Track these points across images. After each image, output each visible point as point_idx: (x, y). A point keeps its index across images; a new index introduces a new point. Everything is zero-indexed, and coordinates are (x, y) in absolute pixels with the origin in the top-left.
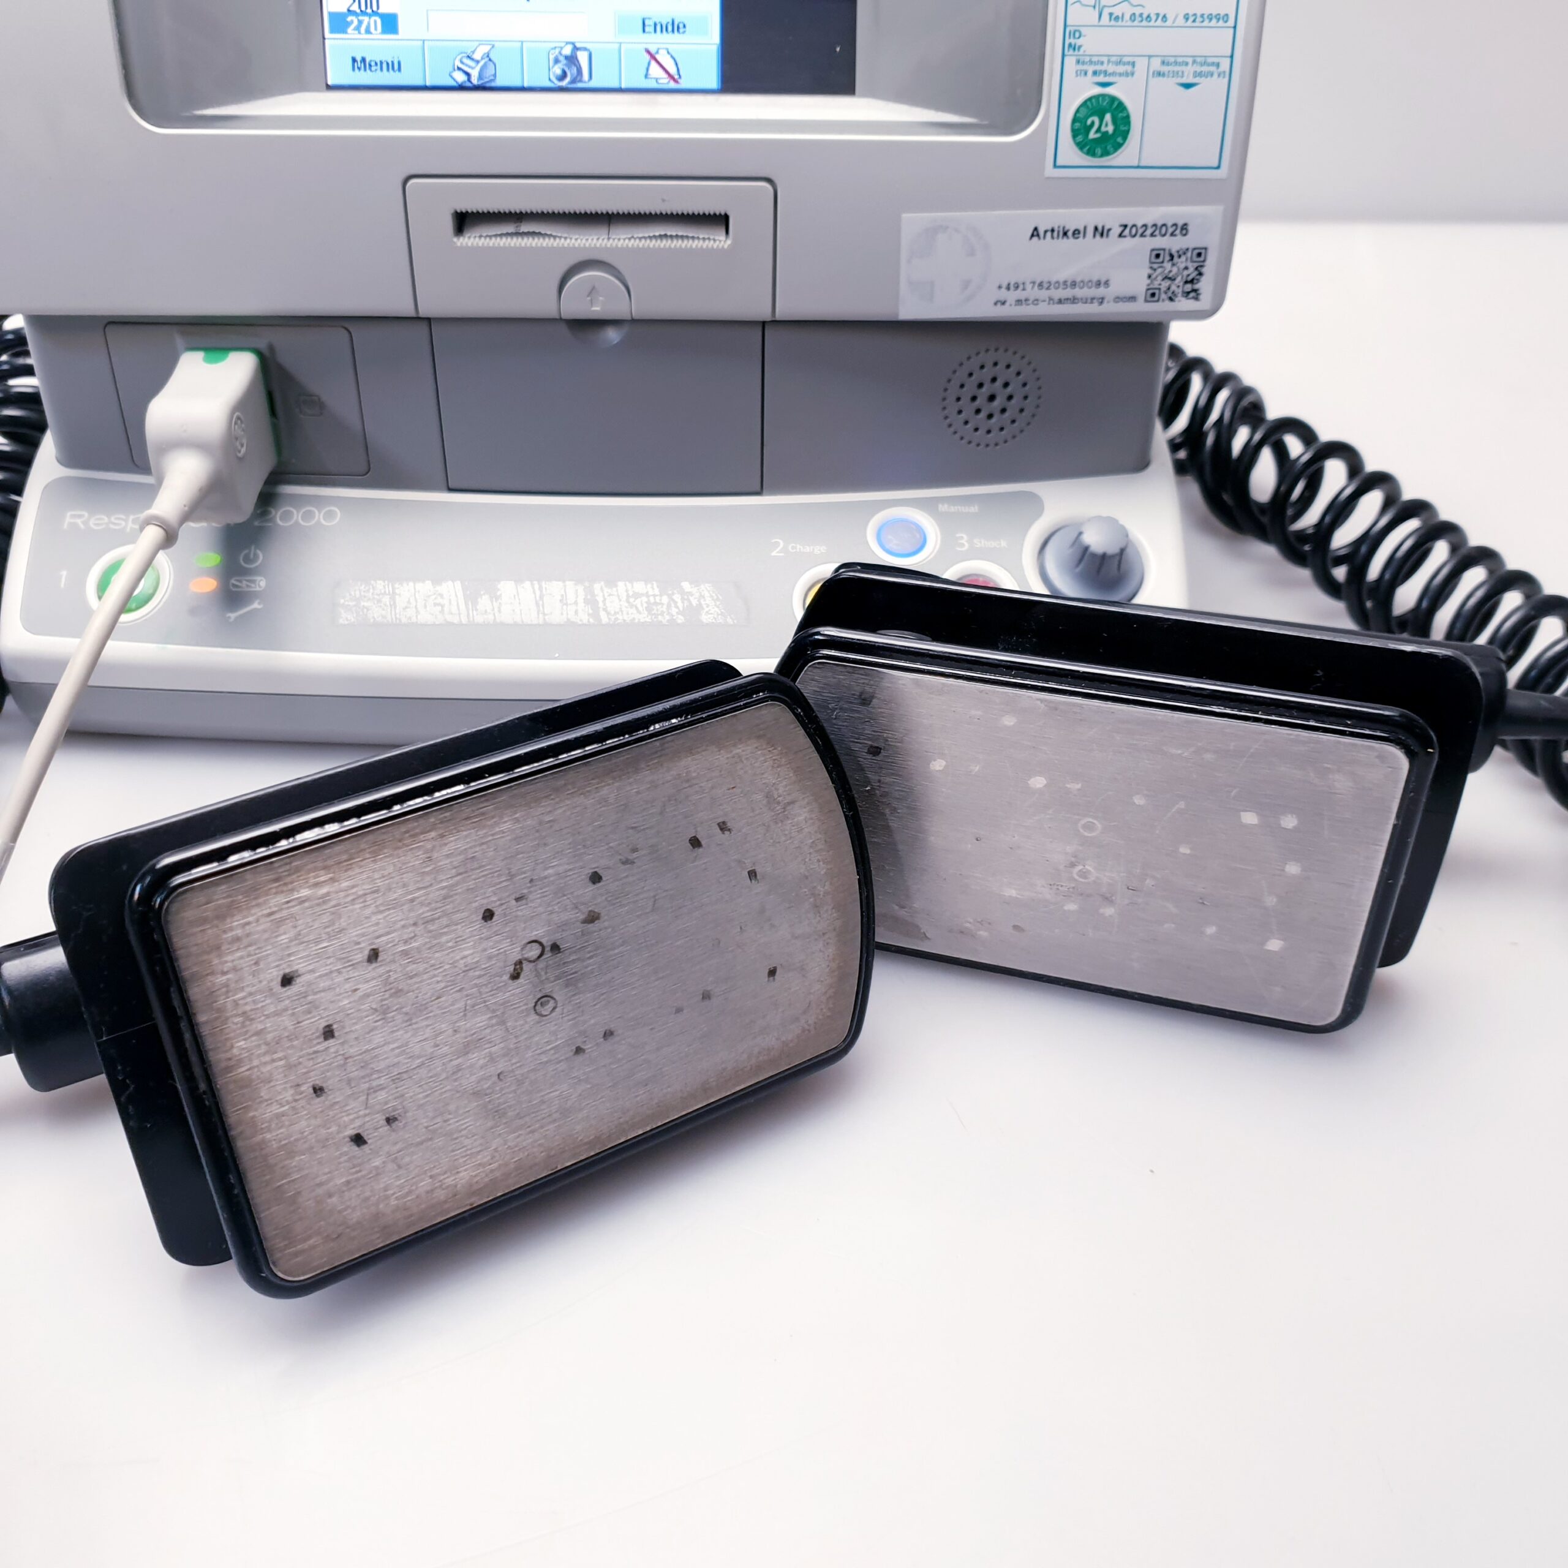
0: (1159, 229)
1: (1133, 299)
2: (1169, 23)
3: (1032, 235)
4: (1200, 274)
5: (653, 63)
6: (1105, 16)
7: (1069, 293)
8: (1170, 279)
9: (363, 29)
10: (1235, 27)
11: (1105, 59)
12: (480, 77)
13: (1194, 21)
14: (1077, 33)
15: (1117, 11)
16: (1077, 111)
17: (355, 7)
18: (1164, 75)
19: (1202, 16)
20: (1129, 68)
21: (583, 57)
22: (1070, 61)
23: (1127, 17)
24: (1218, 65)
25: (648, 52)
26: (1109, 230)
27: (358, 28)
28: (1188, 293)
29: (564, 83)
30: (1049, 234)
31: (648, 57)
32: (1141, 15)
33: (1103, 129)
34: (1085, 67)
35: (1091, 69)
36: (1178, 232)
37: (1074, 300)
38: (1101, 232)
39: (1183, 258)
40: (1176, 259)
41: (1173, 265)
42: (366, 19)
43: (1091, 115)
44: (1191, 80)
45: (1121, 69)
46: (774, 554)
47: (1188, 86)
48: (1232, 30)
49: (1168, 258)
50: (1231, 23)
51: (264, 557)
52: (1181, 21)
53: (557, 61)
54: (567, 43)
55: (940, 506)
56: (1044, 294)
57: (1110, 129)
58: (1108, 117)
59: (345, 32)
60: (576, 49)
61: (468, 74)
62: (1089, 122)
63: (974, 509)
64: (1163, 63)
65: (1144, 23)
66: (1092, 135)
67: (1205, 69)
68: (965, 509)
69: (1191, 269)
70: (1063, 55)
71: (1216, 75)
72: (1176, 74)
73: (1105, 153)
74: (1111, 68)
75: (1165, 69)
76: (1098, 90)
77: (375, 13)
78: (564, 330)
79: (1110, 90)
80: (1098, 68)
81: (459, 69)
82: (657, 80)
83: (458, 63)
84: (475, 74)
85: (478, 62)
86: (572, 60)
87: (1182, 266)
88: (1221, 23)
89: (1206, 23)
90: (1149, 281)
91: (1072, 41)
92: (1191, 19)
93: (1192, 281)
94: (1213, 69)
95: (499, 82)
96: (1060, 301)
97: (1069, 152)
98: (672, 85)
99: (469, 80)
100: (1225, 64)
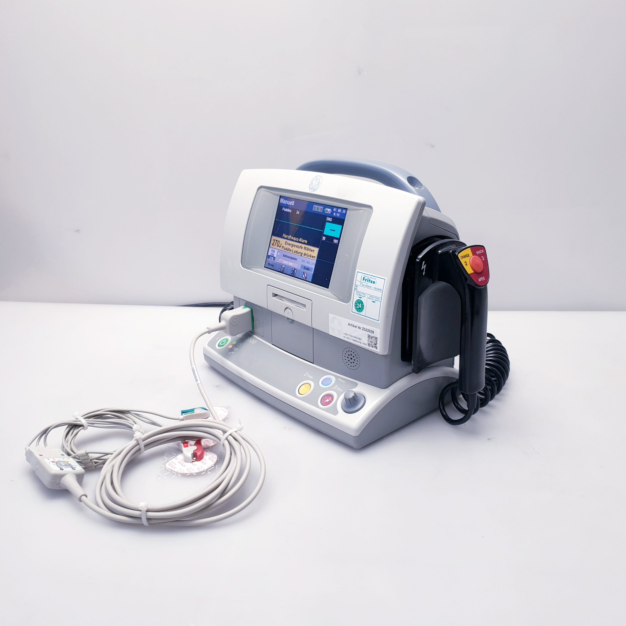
0: (369, 331)
1: (366, 344)
2: (371, 288)
3: (349, 325)
4: (377, 343)
5: (304, 275)
6: (362, 284)
7: (355, 339)
8: (371, 342)
9: (271, 259)
10: (382, 292)
11: (361, 293)
12: (282, 271)
13: (376, 289)
14: (357, 286)
15: (364, 284)
16: (356, 302)
17: (271, 255)
18: (370, 299)
19: (377, 288)
20: (364, 295)
21: (295, 271)
22: (355, 291)
23: (365, 285)
24: (379, 299)
25: (303, 272)
26: (361, 328)
27: (270, 259)
28: (375, 347)
29: (292, 275)
30: (351, 325)
31: (303, 273)
32: (367, 285)
33: (360, 307)
34: (357, 293)
35: (358, 294)
36: (372, 332)
37: (356, 341)
38: (360, 328)
39: (373, 338)
40: (372, 338)
41: (372, 339)
42: (272, 257)
43: (358, 303)
44: (374, 301)
45: (363, 295)
46: (304, 375)
47: (374, 302)
48: (382, 293)
49: (371, 337)
50: (382, 291)
51: (241, 345)
52: (373, 289)
53: (292, 271)
54: (294, 268)
55: (339, 379)
56: (351, 338)
57: (361, 307)
58: (360, 304)
59: (269, 259)
60: (295, 269)
61: (281, 270)
62: (357, 305)
63: (344, 382)
64: (370, 296)
65: (367, 287)
66: (358, 307)
67: (377, 299)
68: (342, 381)
69: (375, 342)
70: (354, 290)
71: (378, 301)
72: (372, 299)
73: (360, 312)
74: (362, 295)
75: (370, 297)
76: (359, 299)
77: (273, 257)
78: (287, 318)
79: (361, 299)
80: (360, 294)
81: (280, 269)
82: (303, 278)
83: (280, 268)
84: (282, 270)
85: (283, 268)
86: (294, 271)
87: (373, 340)
88: (380, 291)
89: (378, 290)
90: (368, 341)
91: (356, 288)
92: (375, 289)
93: (375, 344)
94: (378, 300)
95: (284, 272)
96: (354, 340)
97: (354, 310)
98: (305, 279)
99: (281, 271)
100: (380, 299)
